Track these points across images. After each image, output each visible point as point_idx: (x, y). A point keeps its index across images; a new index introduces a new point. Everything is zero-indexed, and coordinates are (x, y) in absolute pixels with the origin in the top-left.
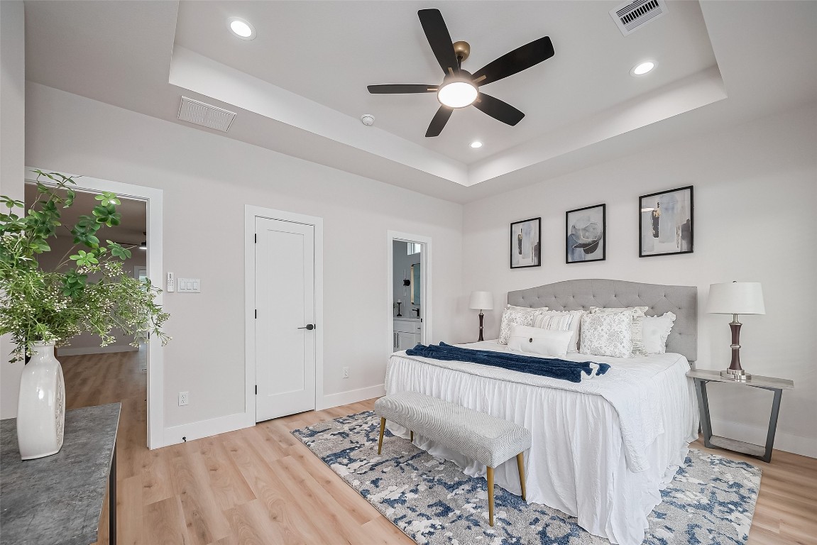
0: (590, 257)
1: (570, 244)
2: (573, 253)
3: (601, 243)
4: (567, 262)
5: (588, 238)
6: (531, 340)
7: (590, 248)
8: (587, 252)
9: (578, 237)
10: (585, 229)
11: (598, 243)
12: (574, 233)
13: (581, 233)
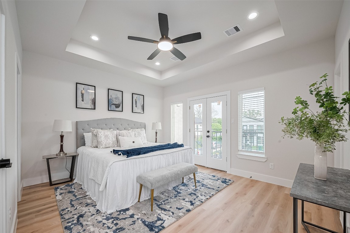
0: (117, 109)
1: (110, 103)
2: (111, 107)
3: (121, 105)
4: (108, 110)
5: (116, 102)
6: (134, 142)
7: (117, 106)
8: (116, 107)
9: (113, 101)
10: (116, 98)
11: (120, 105)
12: (111, 98)
13: (114, 100)
